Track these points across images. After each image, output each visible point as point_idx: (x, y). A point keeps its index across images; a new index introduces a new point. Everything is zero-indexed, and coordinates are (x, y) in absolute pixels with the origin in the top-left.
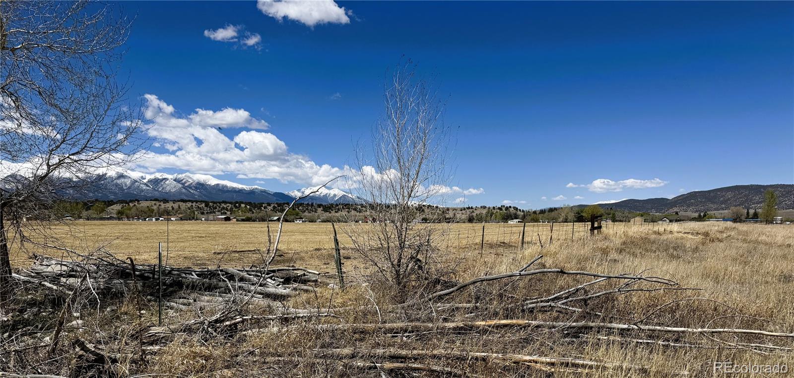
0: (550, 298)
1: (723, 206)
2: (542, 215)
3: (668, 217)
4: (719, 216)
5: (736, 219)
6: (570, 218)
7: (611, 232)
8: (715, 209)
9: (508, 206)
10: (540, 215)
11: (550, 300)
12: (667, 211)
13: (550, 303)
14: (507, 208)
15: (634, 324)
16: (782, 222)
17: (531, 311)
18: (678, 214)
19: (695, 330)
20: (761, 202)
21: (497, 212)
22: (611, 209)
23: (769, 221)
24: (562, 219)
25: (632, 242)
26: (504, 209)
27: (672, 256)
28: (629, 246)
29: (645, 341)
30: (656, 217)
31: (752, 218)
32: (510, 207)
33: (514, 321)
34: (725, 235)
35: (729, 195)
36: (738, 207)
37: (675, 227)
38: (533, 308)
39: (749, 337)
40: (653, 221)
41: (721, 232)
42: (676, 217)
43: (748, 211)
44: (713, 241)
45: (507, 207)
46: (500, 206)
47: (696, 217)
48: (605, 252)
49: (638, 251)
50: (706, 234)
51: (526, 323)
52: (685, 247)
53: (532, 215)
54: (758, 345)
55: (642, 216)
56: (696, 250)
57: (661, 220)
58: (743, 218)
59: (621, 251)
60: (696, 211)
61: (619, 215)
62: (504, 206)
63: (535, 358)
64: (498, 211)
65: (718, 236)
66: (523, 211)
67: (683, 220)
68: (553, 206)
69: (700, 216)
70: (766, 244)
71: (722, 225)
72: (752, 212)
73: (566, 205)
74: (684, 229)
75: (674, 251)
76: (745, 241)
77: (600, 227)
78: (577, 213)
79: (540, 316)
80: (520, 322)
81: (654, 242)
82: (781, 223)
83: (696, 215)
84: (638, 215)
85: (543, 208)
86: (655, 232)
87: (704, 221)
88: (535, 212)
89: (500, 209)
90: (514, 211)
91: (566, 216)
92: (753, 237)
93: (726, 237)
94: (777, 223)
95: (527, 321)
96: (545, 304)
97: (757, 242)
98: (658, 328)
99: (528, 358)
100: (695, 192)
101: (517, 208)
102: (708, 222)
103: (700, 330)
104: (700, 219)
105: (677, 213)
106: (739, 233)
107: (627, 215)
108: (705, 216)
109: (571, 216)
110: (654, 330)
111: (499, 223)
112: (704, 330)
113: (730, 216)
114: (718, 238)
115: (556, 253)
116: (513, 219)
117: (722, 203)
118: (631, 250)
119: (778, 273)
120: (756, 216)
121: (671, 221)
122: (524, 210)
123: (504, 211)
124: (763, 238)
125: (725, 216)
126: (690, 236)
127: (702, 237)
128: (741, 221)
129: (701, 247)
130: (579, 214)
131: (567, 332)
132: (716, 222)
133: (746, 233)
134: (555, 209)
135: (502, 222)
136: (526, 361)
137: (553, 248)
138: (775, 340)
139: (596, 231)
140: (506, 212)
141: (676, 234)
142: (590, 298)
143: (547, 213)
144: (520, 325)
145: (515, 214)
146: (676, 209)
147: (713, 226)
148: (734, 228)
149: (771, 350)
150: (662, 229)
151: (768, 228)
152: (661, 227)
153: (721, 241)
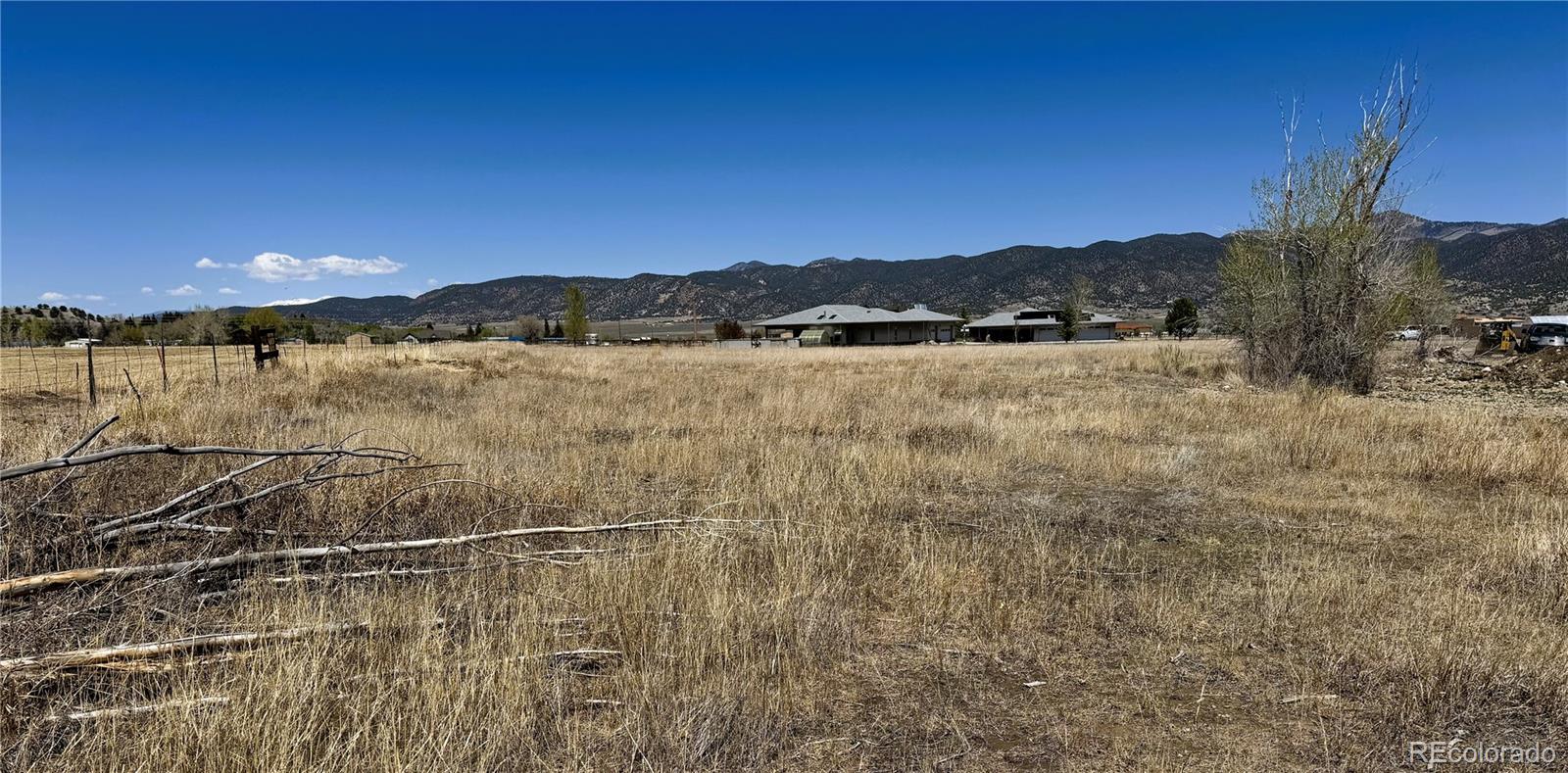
0: (156, 511)
1: (507, 313)
2: (149, 328)
3: (415, 333)
4: (502, 332)
5: (531, 338)
6: (216, 335)
7: (300, 363)
8: (495, 319)
9: (58, 307)
10: (144, 328)
11: (158, 514)
12: (411, 320)
13: (157, 522)
14: (55, 312)
15: (342, 544)
16: (599, 342)
17: (111, 546)
18: (432, 328)
19: (454, 540)
20: (563, 308)
21: (29, 321)
22: (302, 316)
23: (579, 341)
24: (197, 339)
25: (342, 383)
26: (46, 313)
27: (417, 406)
28: (335, 391)
29: (366, 574)
30: (393, 334)
31: (554, 336)
32: (63, 309)
33: (68, 575)
34: (509, 366)
35: (513, 293)
36: (529, 316)
37: (425, 352)
38: (115, 539)
39: (544, 541)
40: (389, 341)
41: (504, 360)
42: (428, 334)
43: (546, 323)
44: (490, 376)
45: (54, 308)
46: (35, 307)
47: (465, 333)
48: (286, 404)
49: (353, 400)
50: (478, 364)
51: (99, 575)
52: (442, 389)
53: (125, 329)
54: (560, 551)
55: (366, 331)
56: (461, 393)
57: (403, 339)
58: (540, 335)
59: (319, 402)
60: (464, 323)
61: (318, 328)
62: (46, 306)
63: (121, 648)
64: (32, 317)
65: (497, 367)
66: (100, 319)
67: (441, 340)
68: (172, 308)
69: (470, 331)
70: (573, 380)
71: (506, 346)
72: (552, 324)
73: (203, 307)
74: (443, 355)
75: (422, 396)
76: (541, 375)
77: (274, 354)
78: (229, 325)
79: (138, 554)
80: (85, 573)
81: (384, 381)
82: (596, 345)
83: (464, 329)
84: (359, 330)
85: (149, 311)
86: (389, 363)
87: (477, 340)
88: (130, 322)
89: (37, 312)
90: (77, 319)
91: (207, 331)
92: (554, 369)
93: (512, 369)
94: (590, 345)
95: (101, 571)
96: (145, 526)
97: (558, 377)
98: (388, 545)
99: (104, 652)
100: (455, 286)
101: (83, 312)
102: (485, 343)
103: (463, 538)
104: (470, 337)
105: (430, 326)
106: (533, 361)
107: (336, 329)
108: (479, 331)
109: (217, 331)
110: (380, 551)
111: (39, 345)
112: (470, 537)
113: (520, 330)
114: (498, 372)
115: (176, 413)
116: (75, 338)
117: (505, 307)
118: (341, 399)
119: (589, 427)
120: (559, 331)
121: (421, 341)
122: (102, 316)
123: (50, 318)
124: (568, 370)
125: (512, 332)
126: (451, 369)
127: (471, 370)
128: (537, 341)
129: (469, 387)
130: (235, 326)
131: (203, 580)
132: (497, 342)
133: (543, 362)
134: (179, 315)
135: (47, 345)
136: (98, 660)
137: (169, 401)
138: (584, 539)
139: (267, 363)
140: (53, 319)
141: (426, 366)
142: (248, 501)
143: (160, 323)
144: (85, 581)
145: (81, 326)
146: (426, 319)
147: (490, 350)
148: (524, 352)
149: (578, 557)
150: (400, 356)
151: (575, 353)
152: (400, 352)
153: (502, 376)
